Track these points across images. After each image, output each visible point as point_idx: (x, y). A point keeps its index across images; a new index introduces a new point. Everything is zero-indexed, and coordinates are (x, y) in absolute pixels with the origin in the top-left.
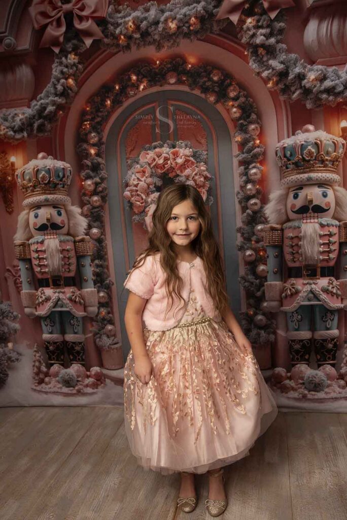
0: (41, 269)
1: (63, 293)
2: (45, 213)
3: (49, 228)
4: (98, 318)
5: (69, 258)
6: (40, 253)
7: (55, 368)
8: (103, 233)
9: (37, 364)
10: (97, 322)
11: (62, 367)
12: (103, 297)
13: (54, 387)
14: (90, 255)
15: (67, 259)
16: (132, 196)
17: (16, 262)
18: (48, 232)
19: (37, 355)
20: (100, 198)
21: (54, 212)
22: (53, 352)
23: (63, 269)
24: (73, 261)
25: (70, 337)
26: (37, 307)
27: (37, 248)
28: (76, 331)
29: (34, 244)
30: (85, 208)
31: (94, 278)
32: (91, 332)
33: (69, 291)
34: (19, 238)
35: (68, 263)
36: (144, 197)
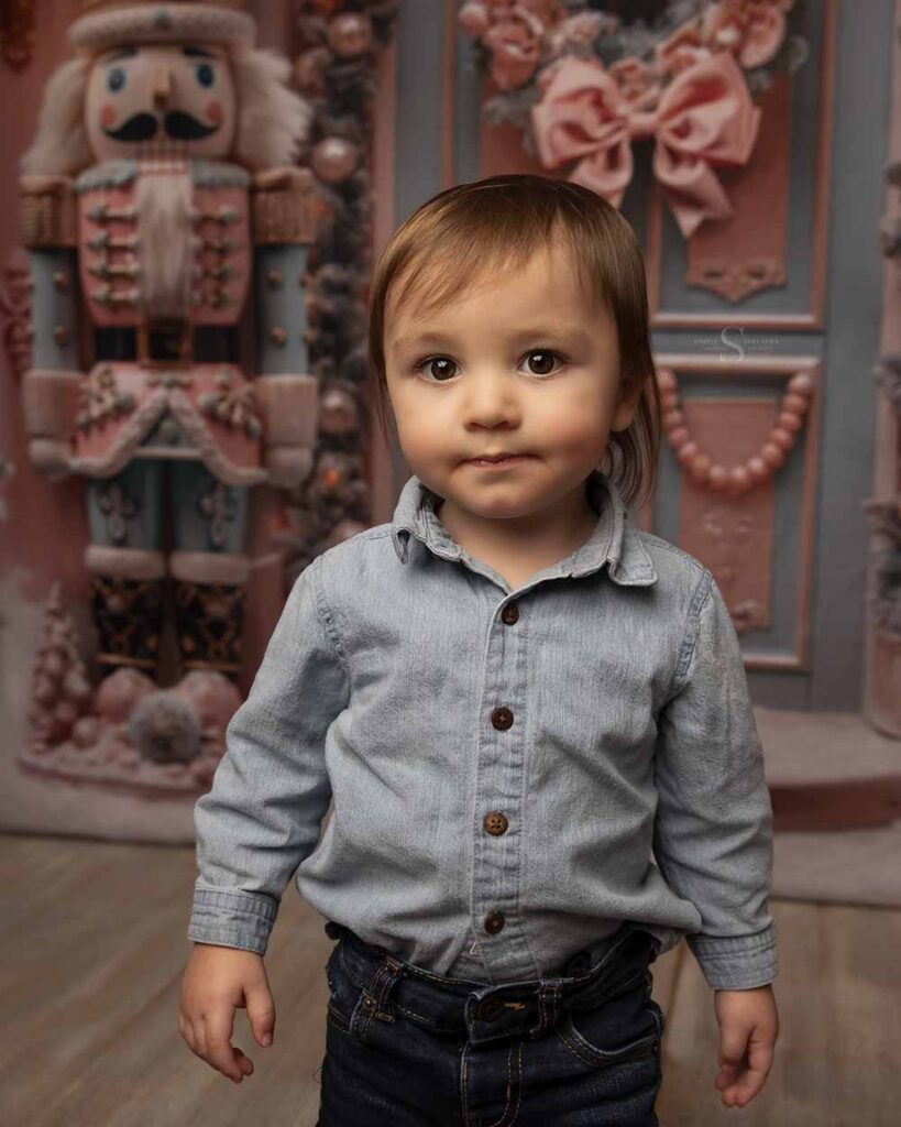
0: (112, 290)
1: (187, 387)
2: (148, 73)
3: (161, 133)
4: (312, 492)
5: (223, 252)
6: (114, 227)
7: (122, 683)
8: (365, 160)
9: (53, 663)
10: (305, 507)
11: (146, 682)
12: (339, 411)
13: (110, 759)
14: (305, 245)
15: (212, 258)
16: (493, 21)
17: (19, 258)
18: (156, 145)
19: (60, 627)
20: (367, 26)
21: (184, 69)
22: (119, 621)
23: (197, 296)
24: (240, 262)
25: (192, 565)
26: (81, 438)
27: (107, 206)
28: (217, 539)
29: (96, 188)
30: (308, 61)
31: (311, 334)
32: (275, 546)
33: (209, 382)
34: (40, 164)
35: (215, 271)
36: (538, 27)
